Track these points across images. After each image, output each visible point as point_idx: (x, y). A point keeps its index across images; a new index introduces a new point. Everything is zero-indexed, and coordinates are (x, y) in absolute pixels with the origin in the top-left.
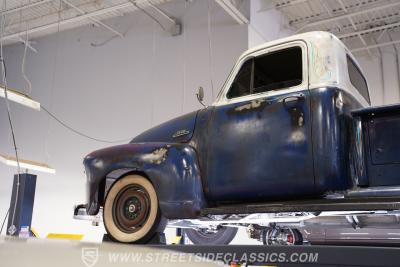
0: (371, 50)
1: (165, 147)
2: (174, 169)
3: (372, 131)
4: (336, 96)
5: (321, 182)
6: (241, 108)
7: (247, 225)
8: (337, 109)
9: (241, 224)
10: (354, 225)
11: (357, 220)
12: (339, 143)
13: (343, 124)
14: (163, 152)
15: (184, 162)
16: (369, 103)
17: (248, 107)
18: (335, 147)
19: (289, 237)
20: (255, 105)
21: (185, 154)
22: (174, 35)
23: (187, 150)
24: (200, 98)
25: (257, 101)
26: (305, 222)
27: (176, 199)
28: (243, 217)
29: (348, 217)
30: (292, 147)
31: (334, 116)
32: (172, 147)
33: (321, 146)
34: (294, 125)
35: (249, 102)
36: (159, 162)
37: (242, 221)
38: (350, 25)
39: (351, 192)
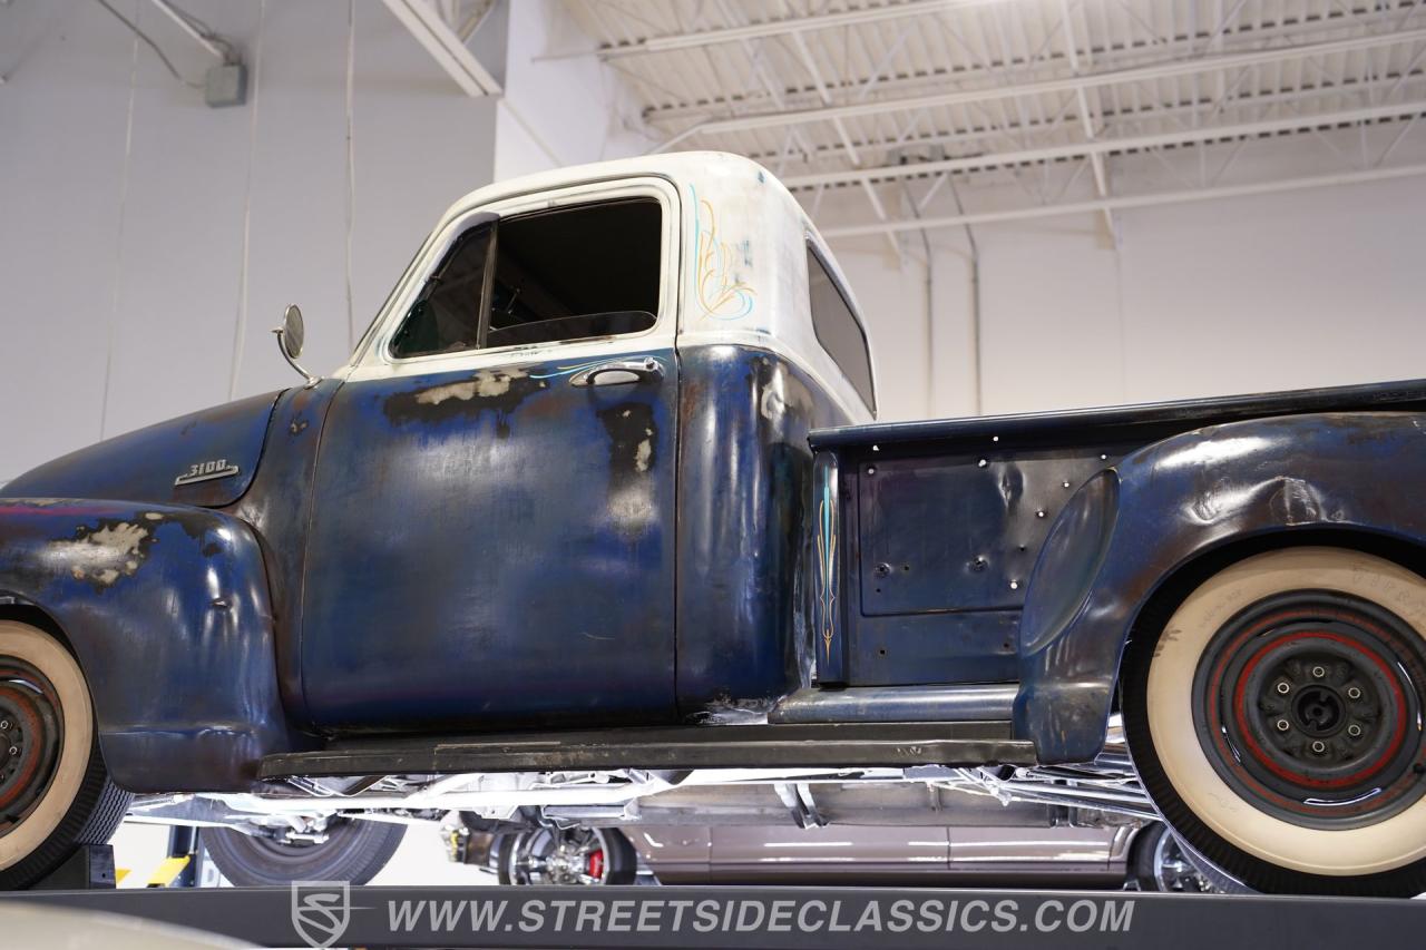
0: (898, 234)
1: (138, 520)
2: (172, 602)
3: (869, 503)
4: (765, 378)
5: (696, 667)
6: (438, 396)
7: (438, 815)
8: (764, 423)
9: (415, 812)
10: (800, 814)
11: (808, 800)
12: (766, 537)
13: (780, 473)
14: (130, 536)
15: (213, 578)
16: (872, 409)
17: (463, 392)
18: (749, 551)
19: (589, 856)
20: (490, 388)
21: (216, 548)
22: (214, 105)
23: (226, 534)
24: (291, 344)
25: (497, 374)
26: (641, 804)
27: (170, 715)
28: (421, 786)
29: (781, 789)
30: (608, 542)
31: (754, 445)
32: (168, 519)
33: (705, 545)
34: (620, 469)
35: (470, 377)
36: (110, 576)
37: (417, 800)
38: (840, 146)
39: (789, 705)
